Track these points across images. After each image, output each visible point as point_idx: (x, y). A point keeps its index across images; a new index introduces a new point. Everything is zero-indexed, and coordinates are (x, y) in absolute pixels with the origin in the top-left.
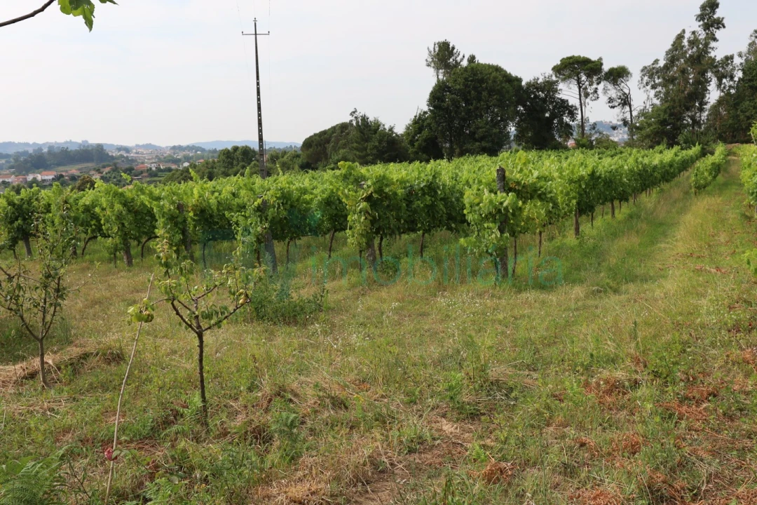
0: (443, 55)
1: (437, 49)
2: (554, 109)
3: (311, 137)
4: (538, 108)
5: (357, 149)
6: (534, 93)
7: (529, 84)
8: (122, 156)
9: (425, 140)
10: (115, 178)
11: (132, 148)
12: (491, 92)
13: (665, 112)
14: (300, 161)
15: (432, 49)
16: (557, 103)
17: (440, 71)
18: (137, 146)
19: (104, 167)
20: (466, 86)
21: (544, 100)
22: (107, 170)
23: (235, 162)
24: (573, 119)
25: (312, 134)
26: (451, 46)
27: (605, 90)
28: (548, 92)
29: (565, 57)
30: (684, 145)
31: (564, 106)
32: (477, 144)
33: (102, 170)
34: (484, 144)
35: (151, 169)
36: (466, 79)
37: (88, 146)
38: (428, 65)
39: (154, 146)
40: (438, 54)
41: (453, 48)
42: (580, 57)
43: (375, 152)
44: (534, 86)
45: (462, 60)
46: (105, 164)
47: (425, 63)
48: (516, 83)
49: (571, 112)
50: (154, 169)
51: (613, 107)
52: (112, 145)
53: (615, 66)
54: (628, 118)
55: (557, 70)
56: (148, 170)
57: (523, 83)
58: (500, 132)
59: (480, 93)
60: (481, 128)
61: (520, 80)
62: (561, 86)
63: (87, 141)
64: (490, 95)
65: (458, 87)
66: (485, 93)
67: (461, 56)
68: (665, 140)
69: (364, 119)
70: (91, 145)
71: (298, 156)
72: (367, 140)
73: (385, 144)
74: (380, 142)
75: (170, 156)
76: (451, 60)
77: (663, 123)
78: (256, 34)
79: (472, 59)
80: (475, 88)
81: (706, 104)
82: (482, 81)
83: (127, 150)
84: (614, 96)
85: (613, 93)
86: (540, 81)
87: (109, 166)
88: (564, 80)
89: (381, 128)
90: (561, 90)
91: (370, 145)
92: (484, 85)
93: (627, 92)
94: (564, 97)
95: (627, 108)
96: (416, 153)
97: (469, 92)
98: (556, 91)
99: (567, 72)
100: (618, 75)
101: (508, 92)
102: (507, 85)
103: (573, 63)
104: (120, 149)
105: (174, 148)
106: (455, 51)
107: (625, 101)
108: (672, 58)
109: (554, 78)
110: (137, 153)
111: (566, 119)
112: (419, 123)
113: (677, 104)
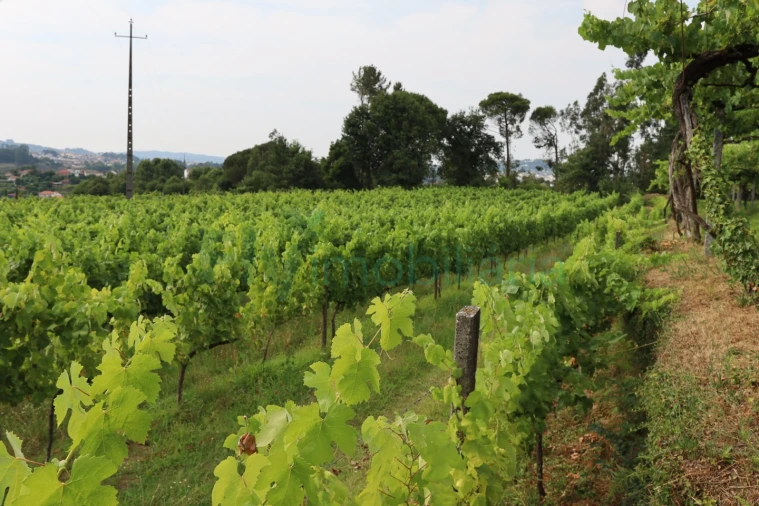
0: (369, 79)
1: (362, 74)
2: (479, 145)
3: (234, 155)
4: (462, 143)
5: (272, 171)
6: (459, 126)
7: (455, 118)
8: (47, 159)
9: (340, 168)
10: (32, 181)
11: (61, 151)
12: (412, 122)
13: (588, 156)
14: (220, 179)
15: (357, 73)
16: (483, 139)
17: (366, 96)
18: (67, 149)
19: (23, 169)
20: (386, 114)
21: (470, 134)
22: (25, 172)
23: (155, 176)
24: (499, 156)
25: (235, 152)
26: (377, 71)
27: (531, 130)
28: (474, 127)
29: (493, 93)
30: (603, 192)
31: (489, 142)
32: (394, 175)
33: (19, 172)
34: (401, 176)
35: (73, 175)
36: (386, 107)
37: (12, 146)
38: (353, 90)
39: (85, 151)
40: (363, 79)
41: (380, 74)
42: (507, 93)
43: (291, 175)
44: (460, 119)
45: (388, 87)
46: (25, 166)
47: (350, 87)
48: (440, 115)
49: (497, 149)
50: (77, 175)
51: (539, 147)
52: (40, 147)
53: (543, 106)
54: (554, 160)
55: (484, 105)
56: (70, 176)
57: (449, 116)
58: (420, 165)
59: (400, 123)
60: (399, 158)
61: (445, 112)
62: (488, 121)
63: (11, 141)
64: (411, 126)
65: (377, 114)
66: (405, 123)
67: (387, 83)
68: (586, 185)
69: (282, 140)
70: (16, 145)
71: (221, 174)
72: (284, 163)
73: (302, 169)
74: (297, 165)
75: (100, 162)
76: (377, 86)
77: (585, 167)
78: (131, 37)
79: (398, 87)
80: (396, 117)
81: (630, 151)
82: (403, 110)
83: (54, 153)
84: (540, 136)
85: (539, 132)
86: (467, 114)
87: (28, 168)
88: (491, 116)
89: (300, 151)
90: (487, 126)
91: (285, 168)
92: (405, 115)
93: (553, 133)
94: (490, 133)
95: (553, 149)
96: (331, 180)
97: (389, 120)
98: (482, 126)
99: (494, 108)
100: (543, 115)
101: (430, 123)
102: (429, 117)
103: (501, 99)
104: (47, 151)
105: (106, 155)
106: (381, 77)
107: (551, 142)
108: (594, 102)
109: (481, 113)
110: (65, 157)
111: (492, 156)
112: (336, 150)
113: (600, 149)
